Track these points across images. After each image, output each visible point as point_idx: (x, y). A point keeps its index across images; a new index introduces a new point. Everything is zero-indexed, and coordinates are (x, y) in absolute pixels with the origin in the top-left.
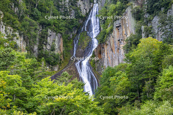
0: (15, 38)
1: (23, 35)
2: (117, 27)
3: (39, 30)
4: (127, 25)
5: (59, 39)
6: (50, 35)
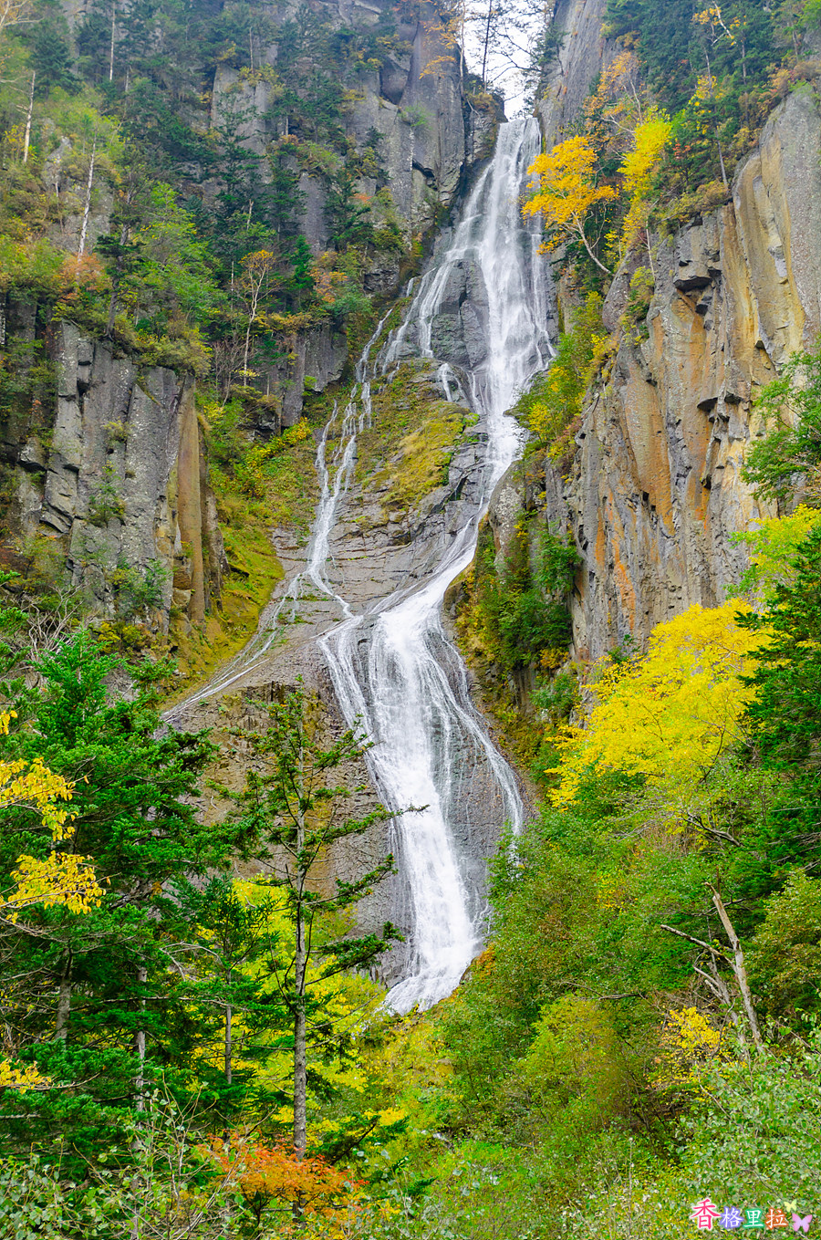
2: (686, 287)
4: (780, 270)
5: (164, 424)
6: (82, 388)
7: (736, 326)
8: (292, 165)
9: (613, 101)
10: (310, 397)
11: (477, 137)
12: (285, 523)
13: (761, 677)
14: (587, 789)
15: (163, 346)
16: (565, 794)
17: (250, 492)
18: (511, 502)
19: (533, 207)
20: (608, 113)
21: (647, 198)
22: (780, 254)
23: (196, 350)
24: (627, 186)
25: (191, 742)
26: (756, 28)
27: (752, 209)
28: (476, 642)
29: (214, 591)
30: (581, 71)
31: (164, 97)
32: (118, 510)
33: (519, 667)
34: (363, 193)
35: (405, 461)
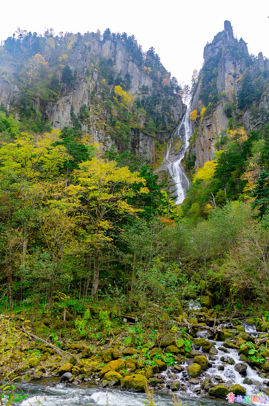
0: (107, 142)
1: (115, 139)
2: (207, 126)
3: (131, 135)
4: (218, 123)
5: (151, 143)
6: (142, 139)
7: (213, 130)
8: (164, 115)
9: (199, 106)
10: (166, 140)
11: (184, 111)
12: (164, 153)
13: (216, 169)
14: (197, 181)
15: (151, 135)
16: (194, 182)
17: (160, 150)
18: (188, 150)
19: (190, 118)
20: (199, 107)
21: (203, 117)
22: (218, 122)
23: (154, 135)
24: (201, 115)
25: (156, 176)
26: (216, 97)
27: (215, 117)
28: (184, 166)
29: (156, 161)
30: (196, 103)
31: (150, 108)
32: (146, 152)
33: (189, 168)
34: (172, 117)
35: (176, 146)
